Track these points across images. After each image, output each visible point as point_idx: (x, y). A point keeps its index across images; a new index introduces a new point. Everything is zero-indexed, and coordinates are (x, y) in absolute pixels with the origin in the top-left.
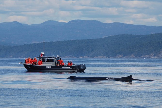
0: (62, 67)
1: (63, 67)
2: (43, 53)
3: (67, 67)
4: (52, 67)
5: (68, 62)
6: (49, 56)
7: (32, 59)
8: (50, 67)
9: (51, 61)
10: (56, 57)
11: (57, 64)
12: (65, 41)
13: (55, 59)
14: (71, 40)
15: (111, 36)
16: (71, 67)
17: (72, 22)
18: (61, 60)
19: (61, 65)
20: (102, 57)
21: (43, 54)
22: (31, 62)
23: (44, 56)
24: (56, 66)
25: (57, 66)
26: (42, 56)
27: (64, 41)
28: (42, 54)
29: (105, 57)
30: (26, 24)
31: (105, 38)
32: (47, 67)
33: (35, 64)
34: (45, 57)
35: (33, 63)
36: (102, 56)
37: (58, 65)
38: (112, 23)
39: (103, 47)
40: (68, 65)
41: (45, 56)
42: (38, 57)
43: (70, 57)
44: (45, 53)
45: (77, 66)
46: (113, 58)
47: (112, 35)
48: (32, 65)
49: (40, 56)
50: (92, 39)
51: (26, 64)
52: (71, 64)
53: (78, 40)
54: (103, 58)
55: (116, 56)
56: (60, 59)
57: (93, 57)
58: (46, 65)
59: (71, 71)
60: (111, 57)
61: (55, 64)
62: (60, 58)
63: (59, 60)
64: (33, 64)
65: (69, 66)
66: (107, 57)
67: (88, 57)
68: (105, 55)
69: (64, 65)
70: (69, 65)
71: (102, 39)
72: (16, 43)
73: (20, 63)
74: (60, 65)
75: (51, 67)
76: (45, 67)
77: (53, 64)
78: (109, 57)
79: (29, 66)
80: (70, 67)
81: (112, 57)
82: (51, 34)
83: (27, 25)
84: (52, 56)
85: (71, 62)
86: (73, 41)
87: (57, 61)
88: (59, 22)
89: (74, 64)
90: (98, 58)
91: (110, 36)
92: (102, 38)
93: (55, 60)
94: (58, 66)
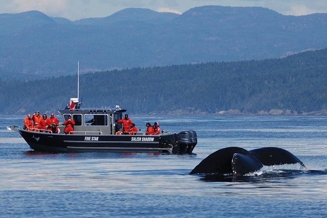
0: (129, 139)
1: (133, 139)
2: (76, 100)
3: (144, 139)
4: (101, 138)
5: (149, 125)
6: (93, 109)
7: (45, 118)
8: (97, 139)
9: (99, 121)
10: (113, 111)
11: (117, 129)
12: (175, 68)
13: (111, 115)
14: (193, 63)
15: (305, 51)
16: (156, 139)
17: (195, 14)
18: (126, 118)
19: (128, 134)
20: (281, 111)
21: (75, 103)
22: (42, 125)
23: (79, 107)
24: (113, 135)
25: (116, 135)
26: (72, 107)
27: (173, 66)
28: (72, 102)
29: (288, 111)
30: (64, 19)
31: (289, 57)
32: (88, 139)
33: (55, 130)
34: (81, 112)
35: (48, 128)
36: (281, 108)
37: (120, 133)
38: (309, 15)
39: (284, 82)
40: (146, 134)
41: (82, 109)
42: (62, 112)
43: (190, 111)
44: (81, 99)
45: (172, 135)
46: (313, 115)
47: (309, 50)
48: (44, 133)
49: (67, 108)
50: (253, 61)
51: (28, 131)
52: (155, 131)
53: (212, 64)
54: (282, 114)
55: (320, 109)
56: (123, 117)
57: (254, 111)
58: (86, 134)
59: (157, 150)
60: (305, 112)
61: (112, 131)
62: (124, 114)
63: (121, 119)
64: (47, 132)
65: (151, 135)
66: (296, 113)
67: (241, 111)
68: (289, 107)
69: (135, 134)
70: (149, 133)
71: (279, 60)
72: (37, 73)
73: (9, 129)
74: (126, 134)
75: (99, 140)
76: (82, 138)
77: (104, 130)
78: (299, 113)
79: (37, 135)
80: (153, 139)
81: (308, 111)
82: (136, 48)
83: (67, 20)
84: (102, 109)
85: (156, 123)
86: (197, 66)
87: (116, 121)
88: (157, 12)
89: (163, 132)
90: (270, 115)
91: (303, 51)
92: (281, 57)
93: (111, 119)
94: (120, 135)
